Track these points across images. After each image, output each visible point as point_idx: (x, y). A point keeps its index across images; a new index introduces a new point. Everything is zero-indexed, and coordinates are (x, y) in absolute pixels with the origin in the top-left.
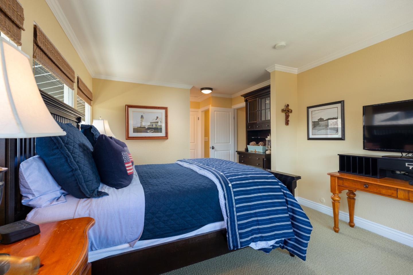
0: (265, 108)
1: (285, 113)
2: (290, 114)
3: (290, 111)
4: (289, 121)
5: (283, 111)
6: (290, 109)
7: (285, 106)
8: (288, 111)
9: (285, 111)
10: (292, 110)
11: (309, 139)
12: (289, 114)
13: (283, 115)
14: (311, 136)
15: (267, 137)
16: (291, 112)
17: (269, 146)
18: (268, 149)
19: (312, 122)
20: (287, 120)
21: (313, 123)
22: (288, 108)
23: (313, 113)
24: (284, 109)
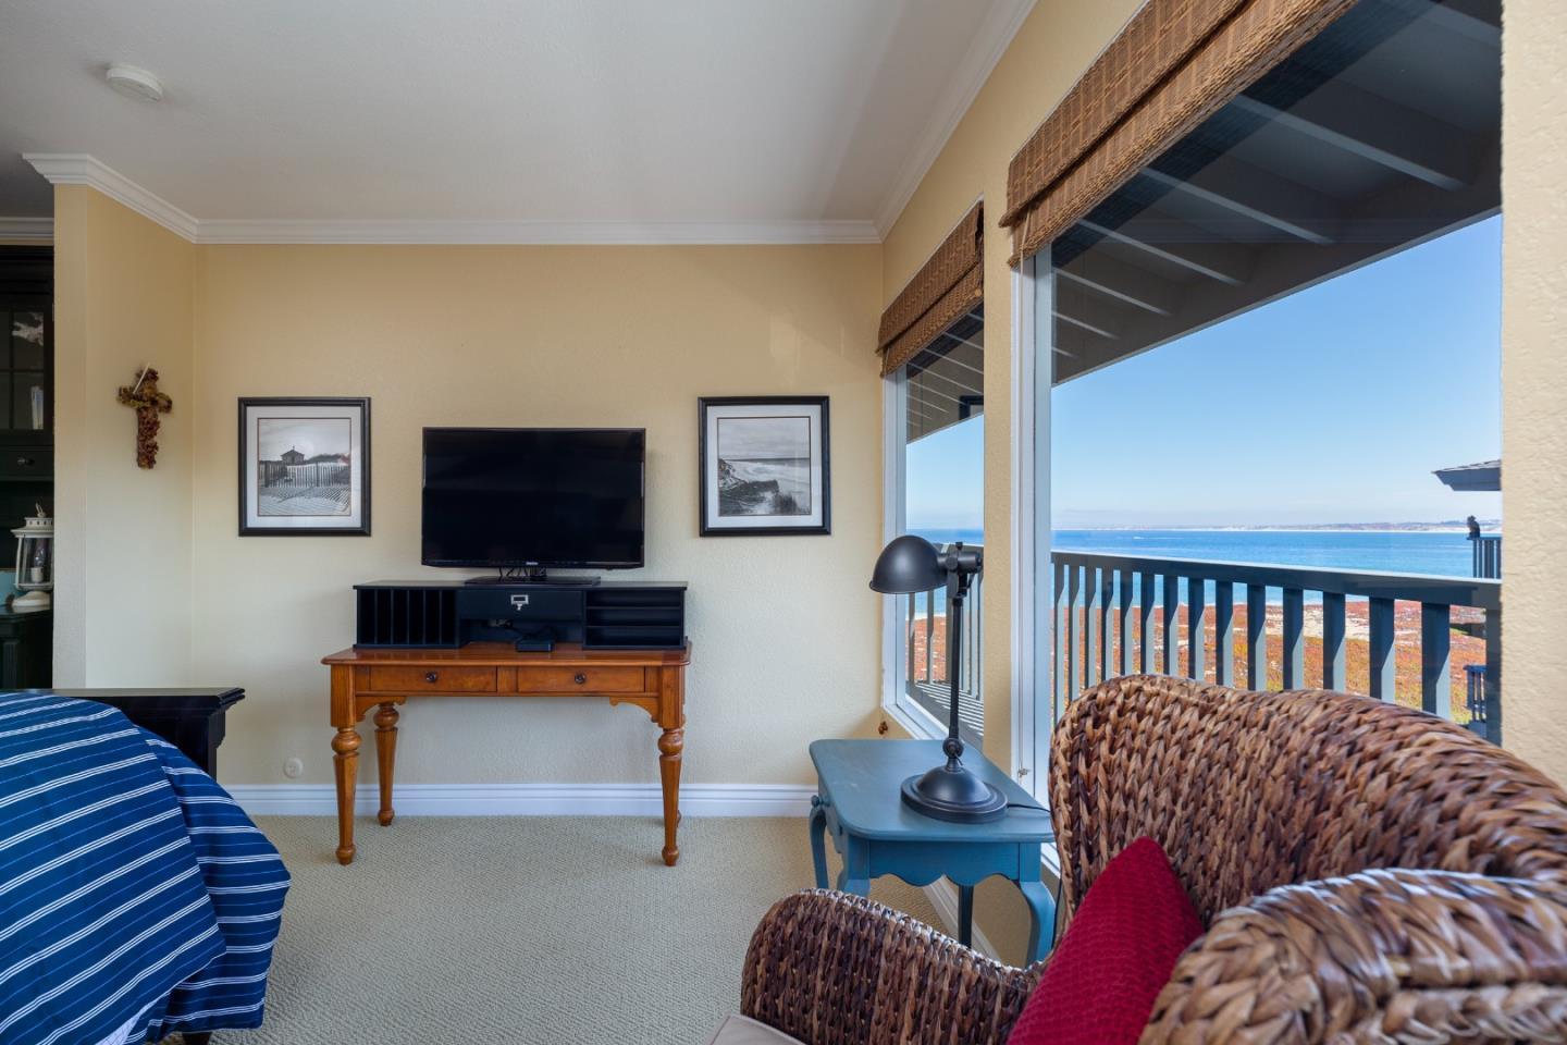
0: (12, 366)
1: (139, 410)
2: (162, 418)
3: (163, 402)
4: (155, 447)
5: (126, 396)
6: (161, 395)
7: (139, 376)
8: (154, 402)
9: (138, 398)
10: (170, 402)
11: (245, 531)
12: (155, 416)
13: (128, 417)
14: (254, 521)
15: (23, 524)
16: (168, 407)
17: (36, 573)
18: (26, 585)
19: (260, 463)
20: (149, 442)
21: (263, 467)
22: (153, 388)
23: (262, 428)
24: (132, 389)
